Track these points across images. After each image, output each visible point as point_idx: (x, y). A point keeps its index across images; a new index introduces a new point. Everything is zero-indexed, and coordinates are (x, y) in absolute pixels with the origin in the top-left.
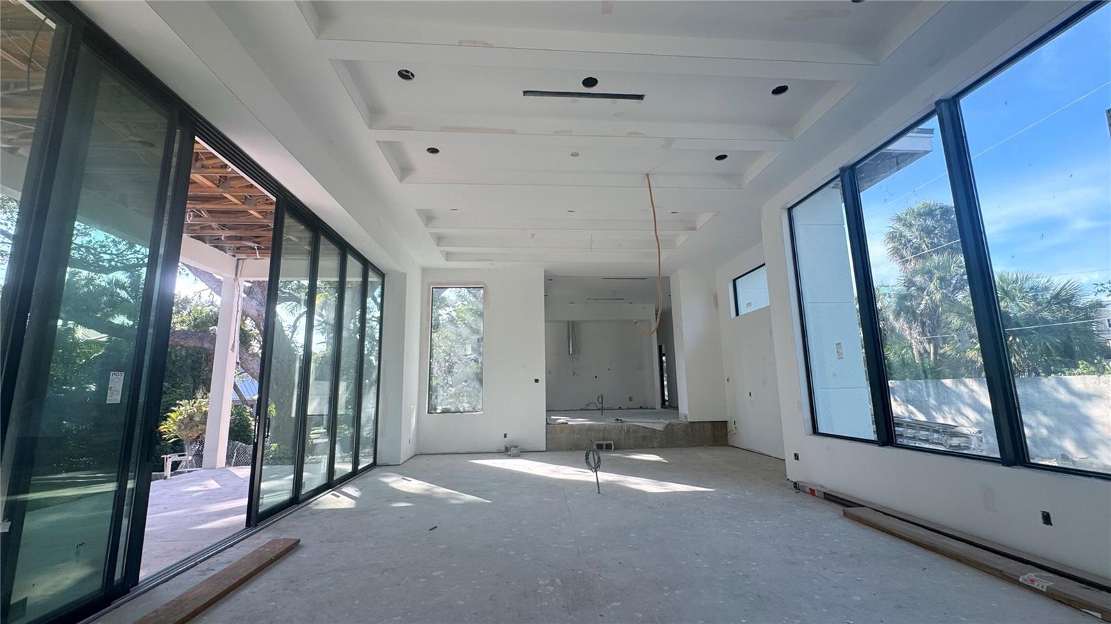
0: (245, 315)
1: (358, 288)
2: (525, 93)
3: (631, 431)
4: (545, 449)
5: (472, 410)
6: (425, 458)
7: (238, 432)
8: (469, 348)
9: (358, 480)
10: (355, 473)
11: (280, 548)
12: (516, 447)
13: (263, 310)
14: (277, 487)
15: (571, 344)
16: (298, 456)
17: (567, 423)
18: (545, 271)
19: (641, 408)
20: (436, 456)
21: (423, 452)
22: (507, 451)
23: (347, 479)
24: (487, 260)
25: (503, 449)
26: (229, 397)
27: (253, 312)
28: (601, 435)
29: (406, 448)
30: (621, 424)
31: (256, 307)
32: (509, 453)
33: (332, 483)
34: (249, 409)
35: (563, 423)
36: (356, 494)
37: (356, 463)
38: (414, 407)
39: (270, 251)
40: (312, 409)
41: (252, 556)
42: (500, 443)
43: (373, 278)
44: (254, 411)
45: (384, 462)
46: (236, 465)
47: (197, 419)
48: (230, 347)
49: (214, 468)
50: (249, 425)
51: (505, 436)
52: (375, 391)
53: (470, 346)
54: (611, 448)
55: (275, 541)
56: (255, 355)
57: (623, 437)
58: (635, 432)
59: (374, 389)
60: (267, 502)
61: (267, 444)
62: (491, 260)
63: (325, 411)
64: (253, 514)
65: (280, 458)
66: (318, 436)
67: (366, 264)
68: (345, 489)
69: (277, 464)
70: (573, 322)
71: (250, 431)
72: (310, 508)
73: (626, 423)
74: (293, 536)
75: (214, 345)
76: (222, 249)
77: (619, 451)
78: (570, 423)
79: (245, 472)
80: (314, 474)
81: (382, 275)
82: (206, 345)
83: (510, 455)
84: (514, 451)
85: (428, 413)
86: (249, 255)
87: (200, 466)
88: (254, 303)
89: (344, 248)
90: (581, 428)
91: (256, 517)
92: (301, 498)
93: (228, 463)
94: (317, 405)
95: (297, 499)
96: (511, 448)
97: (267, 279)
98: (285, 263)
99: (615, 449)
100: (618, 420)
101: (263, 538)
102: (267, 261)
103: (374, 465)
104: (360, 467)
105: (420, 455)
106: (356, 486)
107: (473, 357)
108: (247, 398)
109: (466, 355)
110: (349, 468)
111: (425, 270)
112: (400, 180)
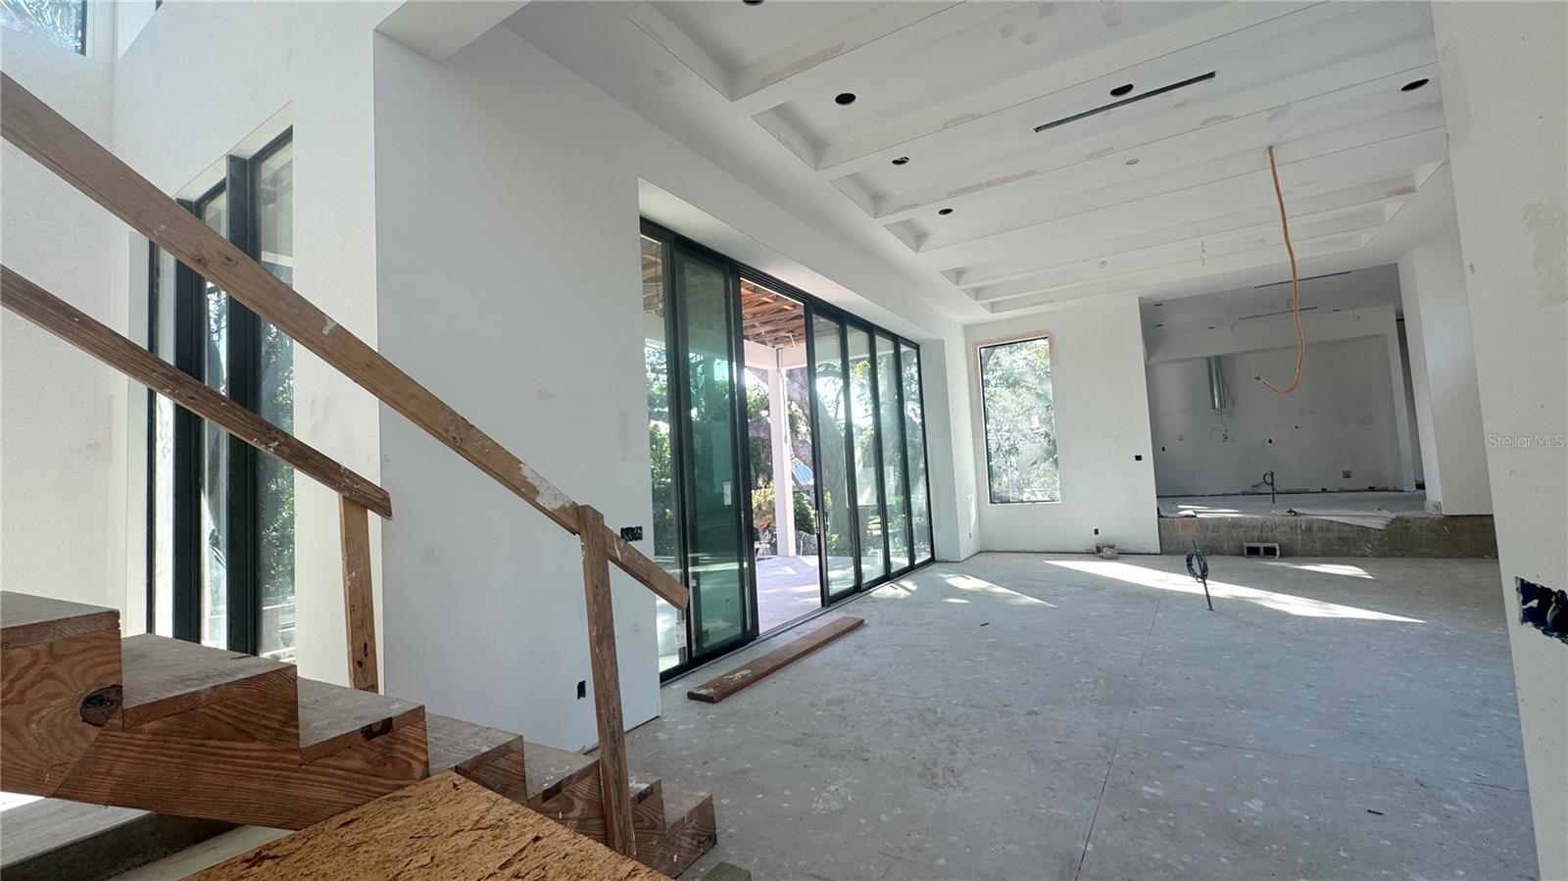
0: (790, 399)
1: (892, 359)
2: (1037, 130)
3: (1315, 528)
4: (1159, 551)
5: (1047, 498)
6: (991, 555)
7: (802, 522)
8: (1035, 419)
9: (917, 575)
10: (912, 568)
11: (849, 624)
12: (1112, 547)
13: (806, 393)
14: (841, 576)
15: (1216, 393)
16: (856, 551)
17: (1193, 516)
18: (1140, 299)
19: (1372, 489)
20: (1004, 554)
21: (990, 549)
22: (1098, 552)
23: (903, 573)
24: (1046, 302)
25: (1095, 550)
26: (789, 484)
27: (796, 396)
28: (1256, 533)
29: (966, 545)
30: (1295, 518)
31: (799, 392)
32: (1101, 554)
33: (888, 576)
34: (806, 497)
35: (1187, 516)
36: (913, 588)
37: (912, 558)
38: (972, 496)
39: (804, 336)
40: (861, 501)
41: (828, 627)
42: (1091, 542)
43: (904, 349)
44: (812, 498)
45: (943, 558)
46: (804, 554)
47: (764, 508)
48: (784, 439)
49: (787, 556)
50: (809, 514)
51: (1096, 532)
52: (925, 481)
53: (1036, 417)
54: (1276, 554)
55: (845, 618)
56: (804, 442)
57: (1299, 537)
58: (1321, 529)
59: (923, 479)
60: (835, 588)
61: (828, 534)
62: (1052, 301)
63: (874, 502)
64: (826, 596)
65: (842, 550)
66: (874, 527)
67: (896, 340)
68: (903, 583)
69: (839, 555)
70: (1218, 359)
71: (810, 520)
72: (871, 597)
73: (1302, 517)
74: (860, 617)
75: (769, 433)
76: (763, 343)
77: (1287, 559)
78: (1199, 516)
79: (814, 561)
80: (872, 568)
81: (917, 347)
82: (762, 435)
83: (1102, 557)
84: (1107, 552)
85: (991, 502)
86: (785, 343)
87: (776, 554)
88: (796, 386)
89: (871, 329)
90: (1218, 524)
91: (829, 600)
92: (863, 587)
93: (798, 553)
94: (866, 497)
95: (859, 588)
96: (1104, 547)
97: (806, 365)
98: (818, 346)
99: (1281, 555)
100: (1291, 511)
101: (836, 616)
102: (803, 345)
103: (932, 560)
104: (917, 562)
105: (987, 551)
106: (912, 580)
107: (1042, 430)
108: (802, 483)
109: (1032, 430)
110: (905, 562)
111: (967, 328)
112: (917, 251)
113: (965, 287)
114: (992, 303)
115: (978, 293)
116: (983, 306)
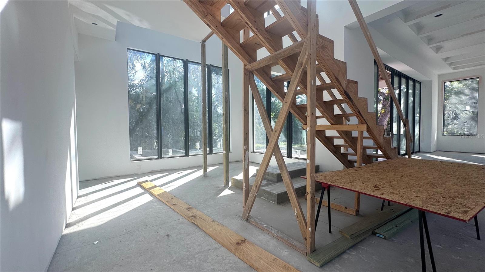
5: (469, 134)
8: (468, 107)
21: (441, 150)
24: (480, 65)
29: (433, 148)
37: (413, 149)
38: (436, 132)
43: (416, 84)
52: (419, 126)
67: (414, 81)
81: (420, 83)
85: (443, 135)
89: (407, 78)
103: (419, 151)
105: (439, 151)
107: (471, 111)
111: (439, 76)
112: (437, 53)
113: (447, 63)
114: (454, 67)
115: (451, 64)
116: (451, 68)
